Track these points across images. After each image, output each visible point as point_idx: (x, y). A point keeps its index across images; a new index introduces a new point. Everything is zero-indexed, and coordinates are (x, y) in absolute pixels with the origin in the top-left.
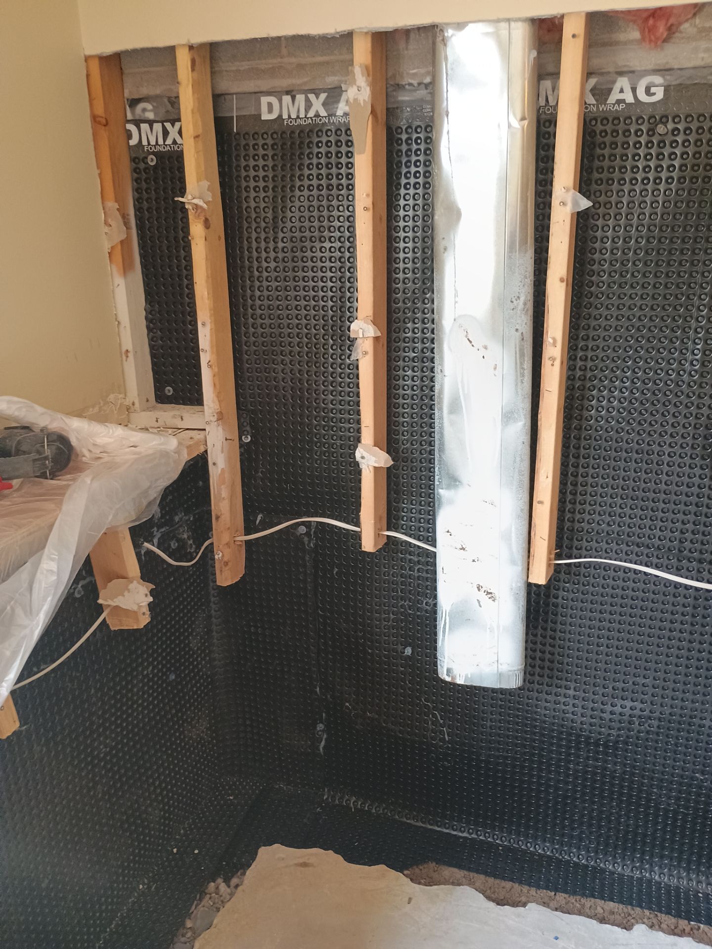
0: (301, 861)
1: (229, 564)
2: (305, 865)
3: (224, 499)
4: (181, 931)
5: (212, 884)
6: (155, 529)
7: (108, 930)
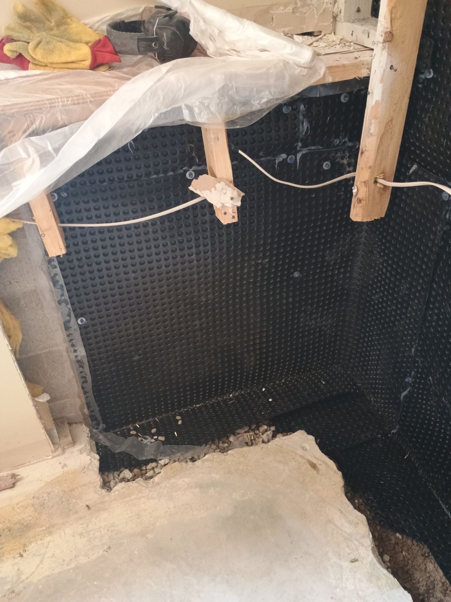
0: (315, 461)
1: (362, 202)
2: (314, 466)
3: (371, 135)
4: (225, 439)
5: (265, 427)
6: (300, 144)
7: (194, 406)
